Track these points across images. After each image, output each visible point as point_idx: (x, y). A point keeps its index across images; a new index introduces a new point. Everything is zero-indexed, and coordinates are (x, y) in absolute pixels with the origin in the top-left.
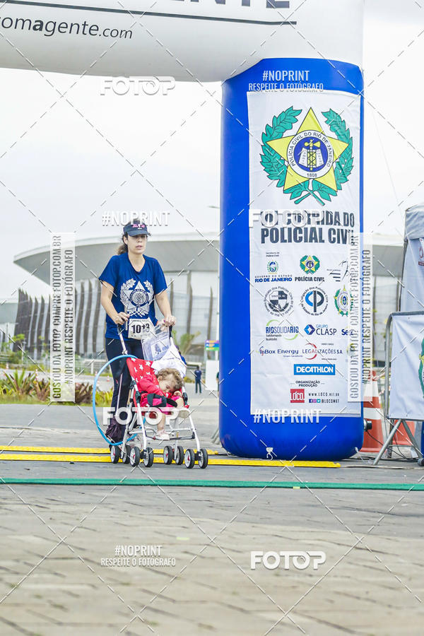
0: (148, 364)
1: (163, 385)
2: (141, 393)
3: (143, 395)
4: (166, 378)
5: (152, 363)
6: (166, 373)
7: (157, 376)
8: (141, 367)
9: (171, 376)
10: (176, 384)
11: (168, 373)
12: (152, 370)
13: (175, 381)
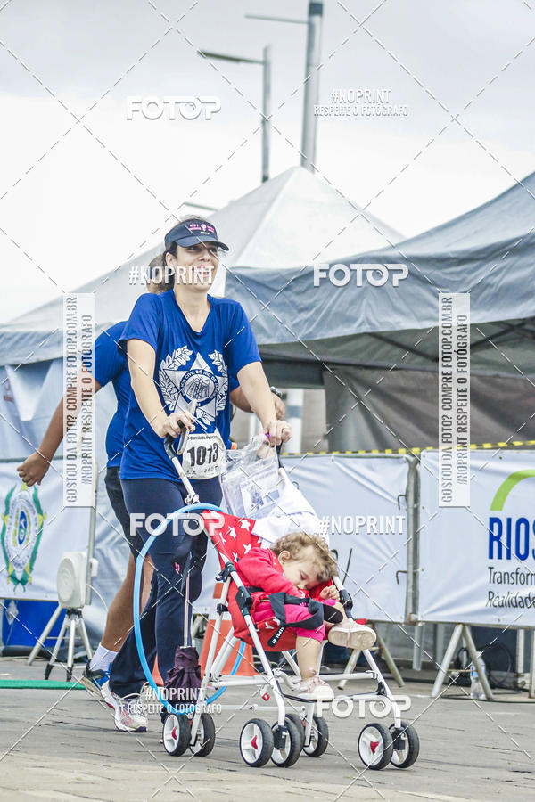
0: (245, 525)
1: (293, 572)
2: (250, 591)
3: (257, 595)
4: (299, 555)
5: (252, 522)
6: (296, 544)
7: (277, 552)
8: (233, 534)
9: (309, 550)
10: (323, 568)
11: (303, 543)
12: (254, 539)
13: (320, 562)
